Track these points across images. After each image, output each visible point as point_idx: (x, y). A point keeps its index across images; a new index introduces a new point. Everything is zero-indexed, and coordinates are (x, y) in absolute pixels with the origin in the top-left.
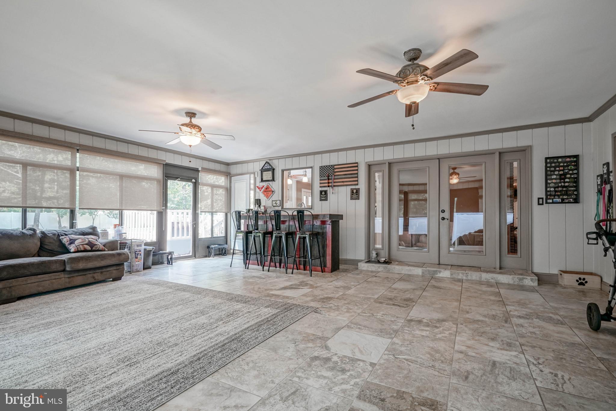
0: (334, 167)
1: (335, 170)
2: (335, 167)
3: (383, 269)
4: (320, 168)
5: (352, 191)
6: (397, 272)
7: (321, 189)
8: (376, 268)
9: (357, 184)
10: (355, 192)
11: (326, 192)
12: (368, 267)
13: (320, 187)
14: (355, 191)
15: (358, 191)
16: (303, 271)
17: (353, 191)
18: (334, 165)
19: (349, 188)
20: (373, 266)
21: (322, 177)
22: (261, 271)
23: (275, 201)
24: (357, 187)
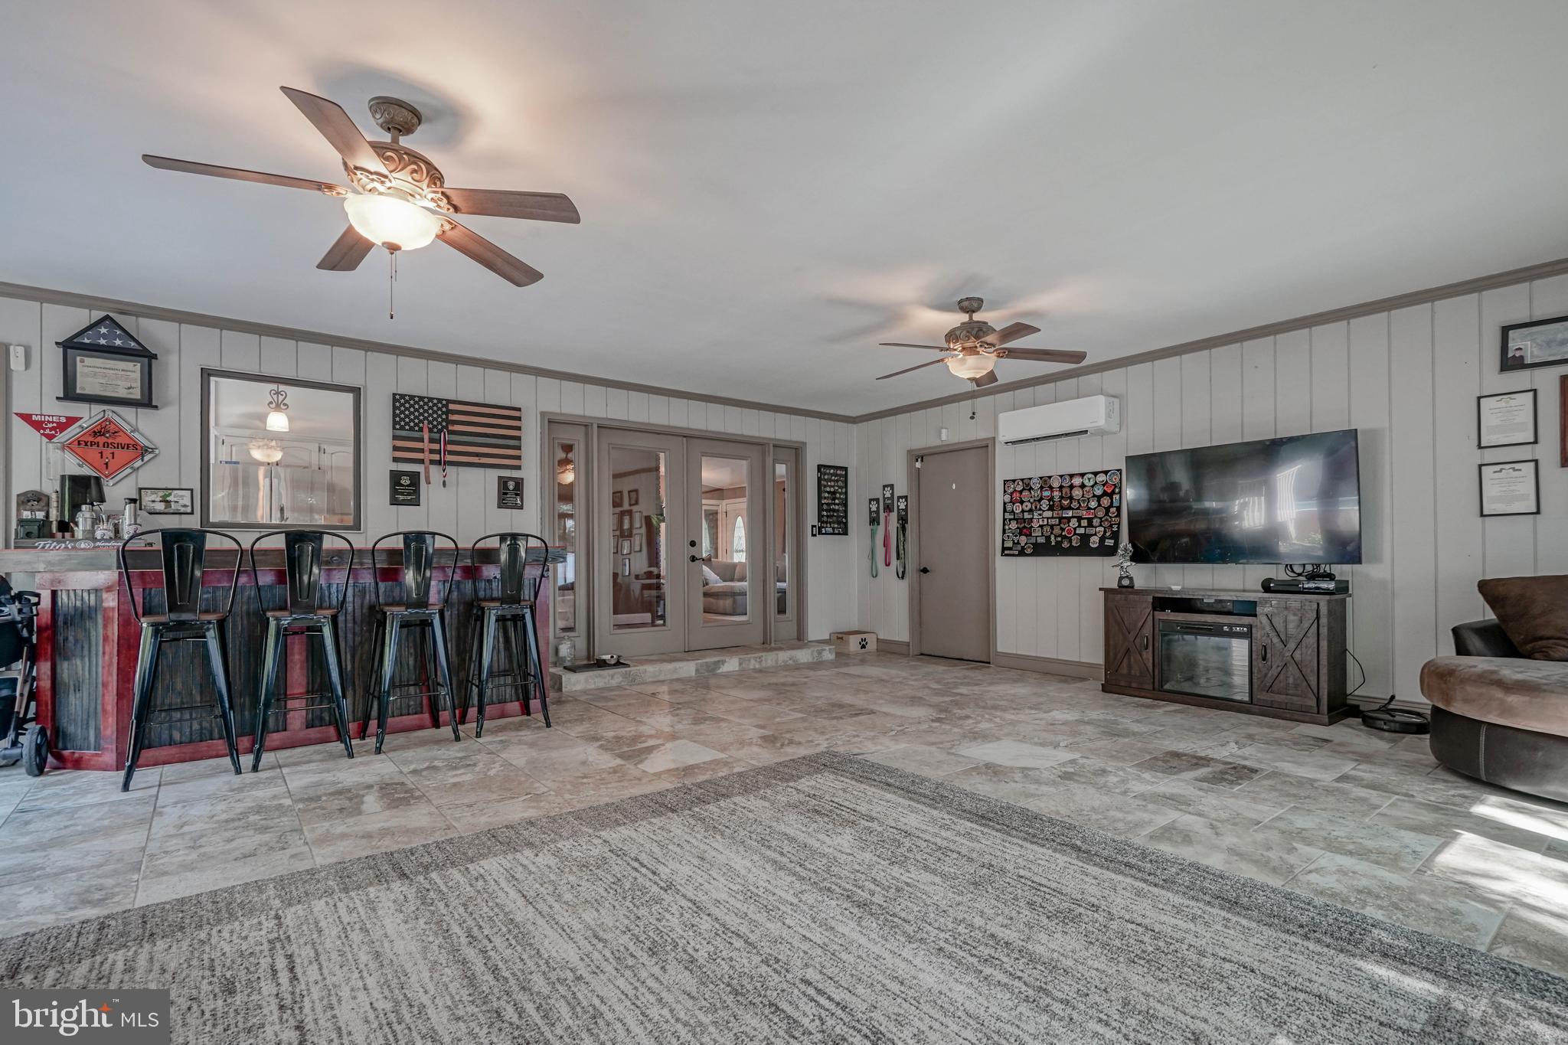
0: (446, 406)
1: (452, 417)
2: (451, 407)
3: (621, 679)
4: (395, 400)
5: (503, 482)
6: (651, 680)
7: (395, 467)
8: (606, 681)
9: (519, 468)
10: (511, 488)
11: (415, 477)
12: (586, 681)
13: (395, 460)
14: (511, 485)
15: (519, 484)
16: (434, 730)
17: (505, 483)
18: (449, 401)
19: (493, 475)
20: (600, 676)
21: (402, 428)
22: (341, 756)
23: (161, 493)
24: (515, 474)
